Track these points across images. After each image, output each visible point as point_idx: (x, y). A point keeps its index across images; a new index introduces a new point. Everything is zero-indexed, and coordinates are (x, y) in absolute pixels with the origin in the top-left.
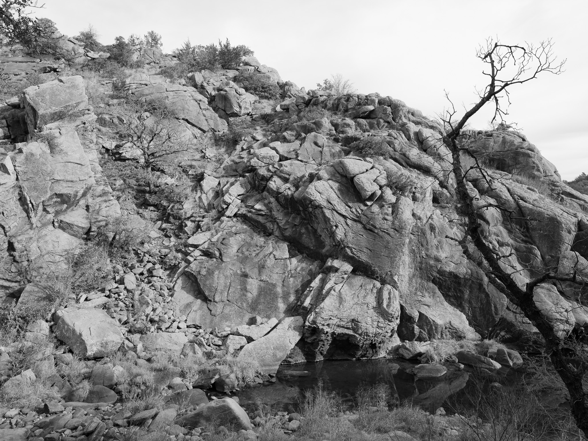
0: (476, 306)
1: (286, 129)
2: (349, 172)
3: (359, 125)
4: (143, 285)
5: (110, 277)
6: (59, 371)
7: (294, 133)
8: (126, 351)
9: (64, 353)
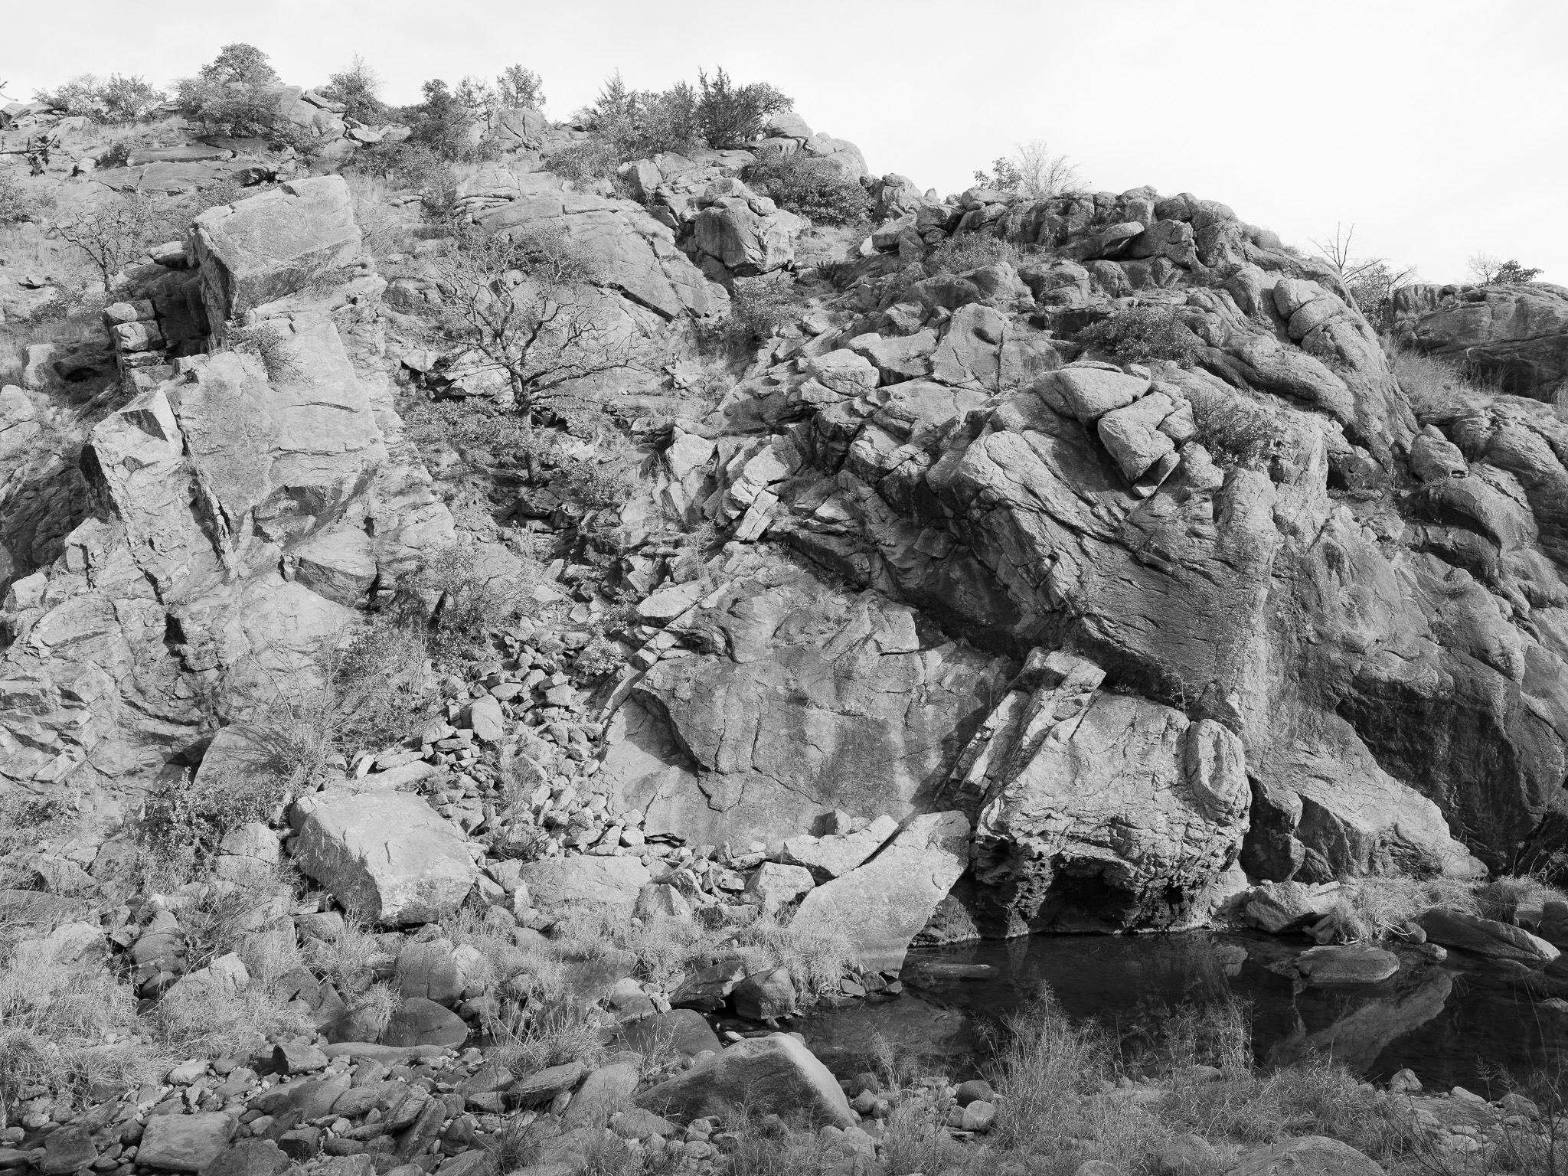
0: (1473, 780)
1: (893, 301)
2: (1084, 405)
3: (1100, 277)
4: (523, 728)
5: (434, 708)
6: (309, 959)
7: (917, 309)
8: (485, 907)
9: (320, 911)
